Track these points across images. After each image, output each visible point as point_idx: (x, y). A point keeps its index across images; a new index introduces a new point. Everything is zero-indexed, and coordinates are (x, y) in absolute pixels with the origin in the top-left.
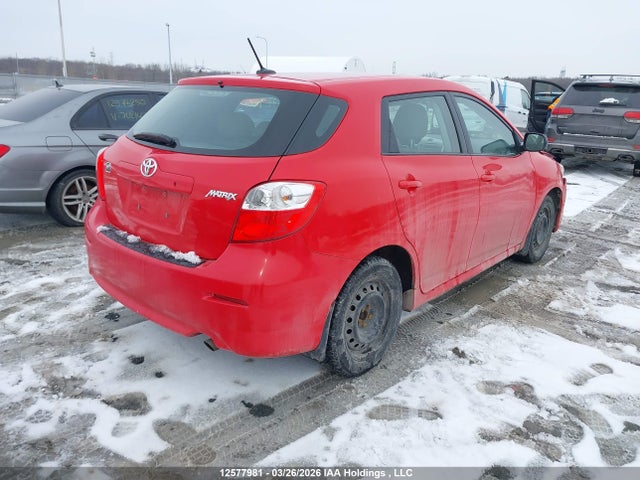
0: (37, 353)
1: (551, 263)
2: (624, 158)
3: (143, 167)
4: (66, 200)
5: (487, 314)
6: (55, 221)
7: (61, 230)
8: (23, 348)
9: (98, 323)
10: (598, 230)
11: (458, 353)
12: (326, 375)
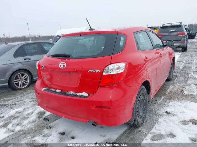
0: (25, 137)
1: (176, 80)
2: (179, 47)
3: (60, 65)
4: (15, 82)
5: (167, 99)
6: (11, 89)
7: (14, 92)
8: (19, 136)
9: (42, 123)
10: (182, 68)
11: (168, 113)
12: (130, 128)
